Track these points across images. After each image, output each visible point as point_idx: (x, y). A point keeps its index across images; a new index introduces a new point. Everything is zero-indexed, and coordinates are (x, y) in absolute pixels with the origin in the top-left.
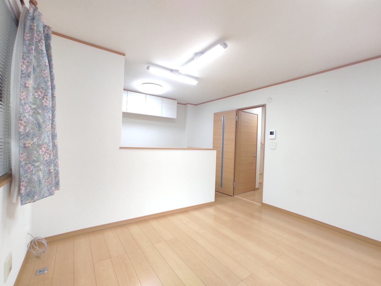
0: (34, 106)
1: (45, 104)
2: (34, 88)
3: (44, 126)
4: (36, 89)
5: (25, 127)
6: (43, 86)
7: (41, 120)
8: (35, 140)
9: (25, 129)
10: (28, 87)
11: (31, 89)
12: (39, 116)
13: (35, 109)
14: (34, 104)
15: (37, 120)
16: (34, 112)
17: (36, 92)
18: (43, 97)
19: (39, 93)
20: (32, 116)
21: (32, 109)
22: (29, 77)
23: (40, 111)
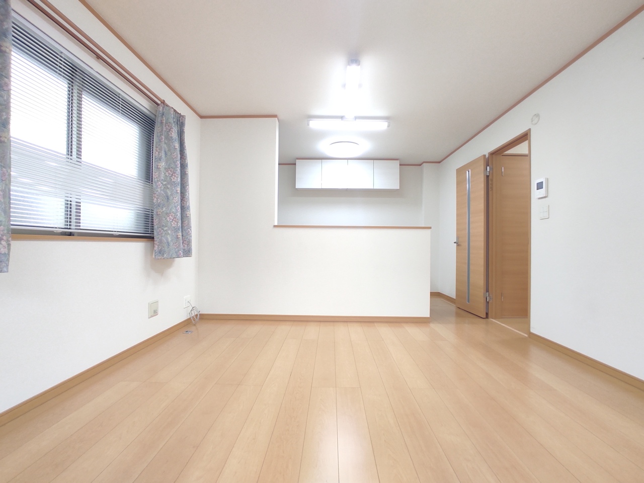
0: (165, 183)
1: (173, 180)
2: (165, 168)
3: (171, 198)
4: (166, 169)
5: (157, 199)
6: (172, 166)
7: (169, 193)
8: (164, 209)
9: (157, 201)
10: (160, 168)
11: (162, 169)
12: (168, 191)
13: (165, 185)
14: (165, 181)
15: (166, 193)
16: (165, 188)
17: (167, 171)
18: (172, 175)
19: (170, 172)
20: (163, 190)
21: (163, 185)
22: (160, 160)
23: (169, 186)
